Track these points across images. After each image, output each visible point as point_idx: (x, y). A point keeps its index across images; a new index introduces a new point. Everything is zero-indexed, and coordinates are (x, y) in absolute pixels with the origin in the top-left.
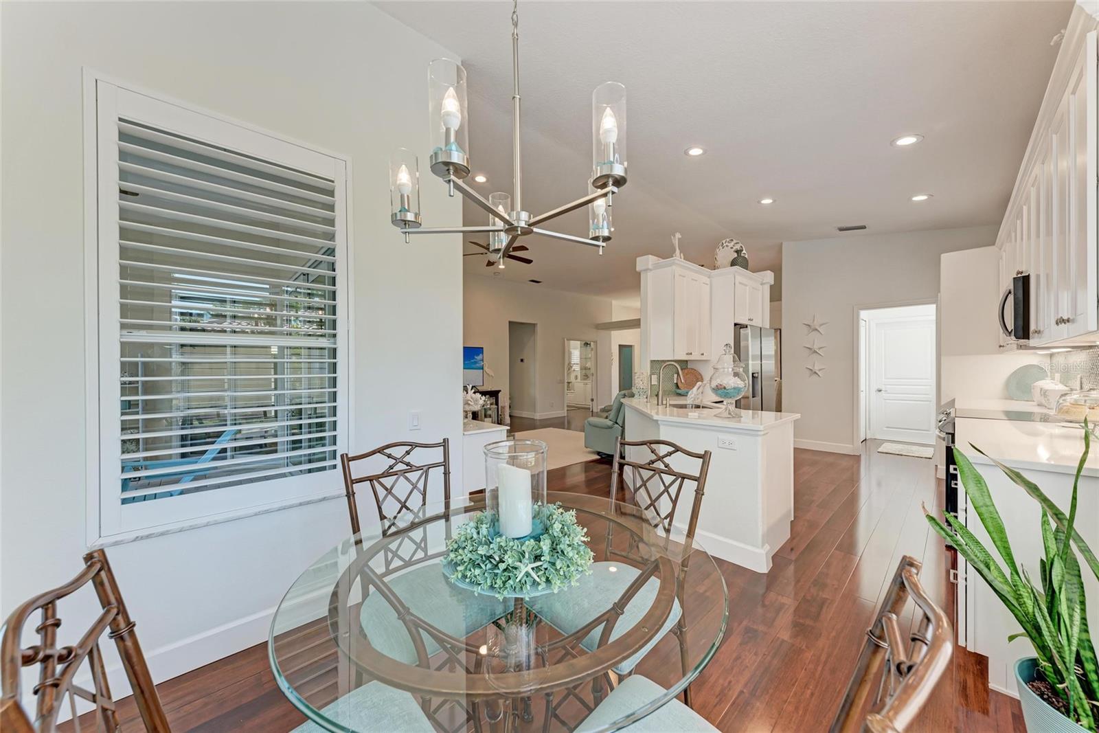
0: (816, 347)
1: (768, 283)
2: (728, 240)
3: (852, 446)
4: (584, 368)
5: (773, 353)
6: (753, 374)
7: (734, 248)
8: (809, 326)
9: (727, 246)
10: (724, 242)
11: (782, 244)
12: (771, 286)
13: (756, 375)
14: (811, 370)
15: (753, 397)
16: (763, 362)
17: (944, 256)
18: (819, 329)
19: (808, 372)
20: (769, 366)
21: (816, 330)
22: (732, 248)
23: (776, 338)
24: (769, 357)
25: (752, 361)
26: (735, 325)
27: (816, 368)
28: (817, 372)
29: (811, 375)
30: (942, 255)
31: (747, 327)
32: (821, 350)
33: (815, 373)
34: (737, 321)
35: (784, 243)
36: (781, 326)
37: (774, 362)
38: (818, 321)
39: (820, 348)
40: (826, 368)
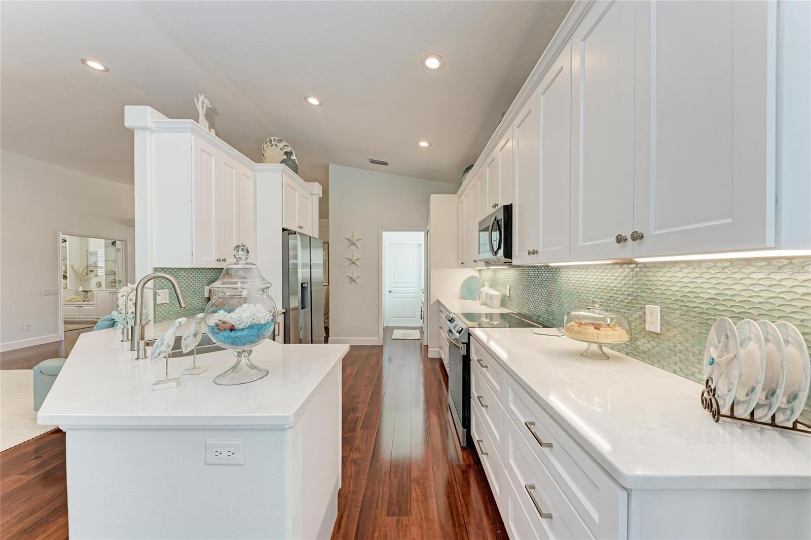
0: (354, 259)
1: (317, 195)
2: (277, 137)
3: (377, 338)
4: (110, 273)
5: (322, 262)
6: (302, 284)
7: (285, 150)
8: (349, 240)
9: (276, 145)
10: (272, 139)
11: (328, 165)
12: (320, 198)
13: (305, 285)
14: (351, 278)
15: (303, 308)
16: (312, 270)
17: (432, 196)
18: (356, 243)
19: (348, 279)
20: (318, 273)
21: (354, 244)
22: (282, 148)
23: (324, 250)
24: (317, 265)
25: (302, 269)
26: (284, 230)
27: (354, 277)
28: (355, 280)
29: (351, 282)
30: (431, 195)
31: (295, 234)
32: (358, 261)
34: (284, 226)
35: (330, 165)
36: (329, 240)
37: (322, 270)
38: (356, 237)
39: (357, 260)
40: (360, 276)
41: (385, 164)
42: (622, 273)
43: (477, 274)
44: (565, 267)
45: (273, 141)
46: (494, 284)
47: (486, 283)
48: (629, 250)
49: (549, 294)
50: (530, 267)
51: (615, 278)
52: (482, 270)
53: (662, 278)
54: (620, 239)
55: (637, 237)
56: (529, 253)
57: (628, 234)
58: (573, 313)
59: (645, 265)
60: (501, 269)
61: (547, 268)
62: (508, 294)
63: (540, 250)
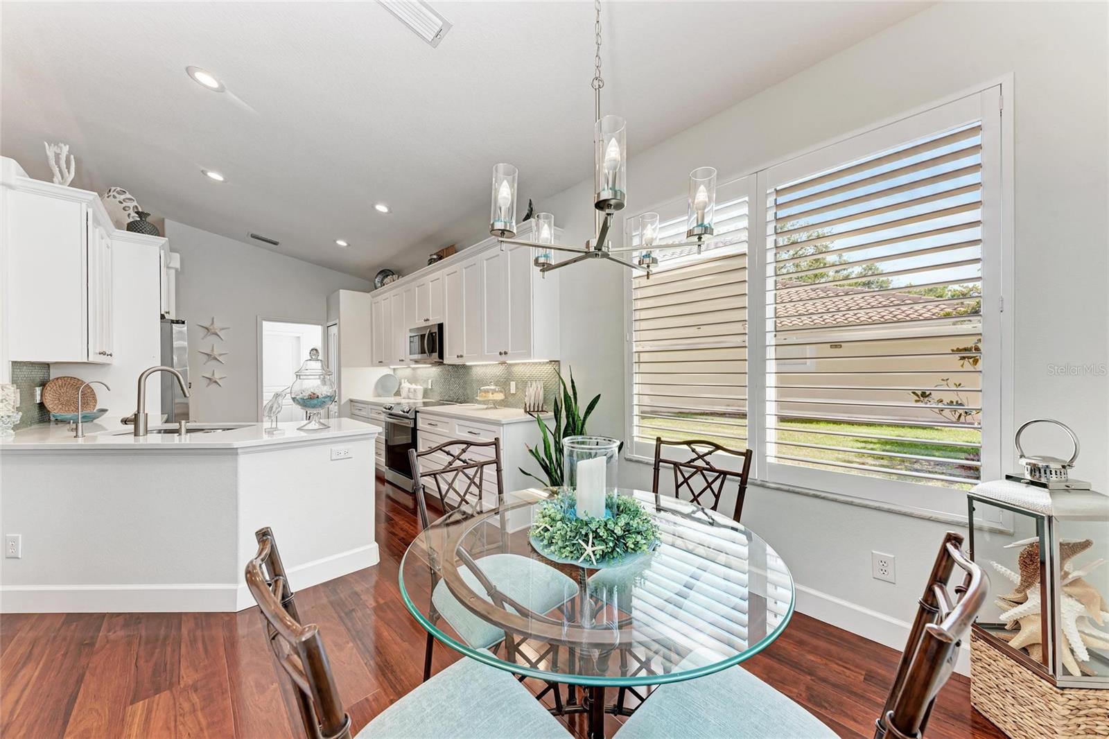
0: (215, 353)
1: (175, 268)
2: (119, 189)
7: (125, 204)
8: (207, 329)
9: (114, 197)
10: (113, 189)
11: (164, 220)
14: (210, 379)
17: (342, 291)
18: (219, 333)
19: (206, 382)
22: (121, 202)
27: (217, 376)
28: (218, 381)
29: (208, 385)
30: (340, 290)
32: (221, 357)
33: (216, 382)
35: (166, 220)
38: (217, 325)
39: (220, 355)
40: (225, 375)
41: (276, 243)
42: (502, 367)
43: (391, 373)
44: (476, 366)
45: (112, 191)
46: (413, 380)
47: (403, 380)
48: (503, 358)
49: (465, 383)
50: (450, 365)
51: (499, 371)
52: (397, 369)
53: (515, 369)
54: (501, 354)
55: (506, 353)
56: (458, 357)
57: (503, 352)
58: (482, 388)
59: (511, 365)
60: (423, 367)
61: (464, 366)
62: (430, 387)
63: (465, 355)
